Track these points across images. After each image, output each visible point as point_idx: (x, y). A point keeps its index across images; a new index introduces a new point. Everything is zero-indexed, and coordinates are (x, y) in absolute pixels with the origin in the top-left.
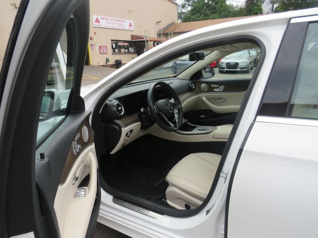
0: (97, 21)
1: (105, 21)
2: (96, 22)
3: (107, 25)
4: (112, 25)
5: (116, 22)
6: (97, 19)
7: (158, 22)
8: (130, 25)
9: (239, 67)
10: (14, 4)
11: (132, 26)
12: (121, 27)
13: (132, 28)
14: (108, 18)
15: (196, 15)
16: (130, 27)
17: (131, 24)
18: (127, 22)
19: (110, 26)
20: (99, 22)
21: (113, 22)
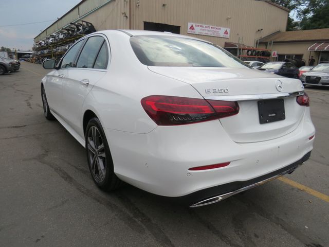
0: (192, 28)
1: (200, 28)
2: (190, 28)
3: (201, 31)
4: (207, 32)
5: (211, 29)
6: (192, 26)
7: (259, 30)
8: (226, 33)
9: (321, 81)
10: (125, 13)
11: (227, 33)
12: (215, 35)
13: (228, 36)
14: (203, 25)
15: (318, 23)
16: (225, 35)
17: (226, 31)
18: (223, 30)
19: (204, 33)
20: (193, 29)
21: (209, 29)
